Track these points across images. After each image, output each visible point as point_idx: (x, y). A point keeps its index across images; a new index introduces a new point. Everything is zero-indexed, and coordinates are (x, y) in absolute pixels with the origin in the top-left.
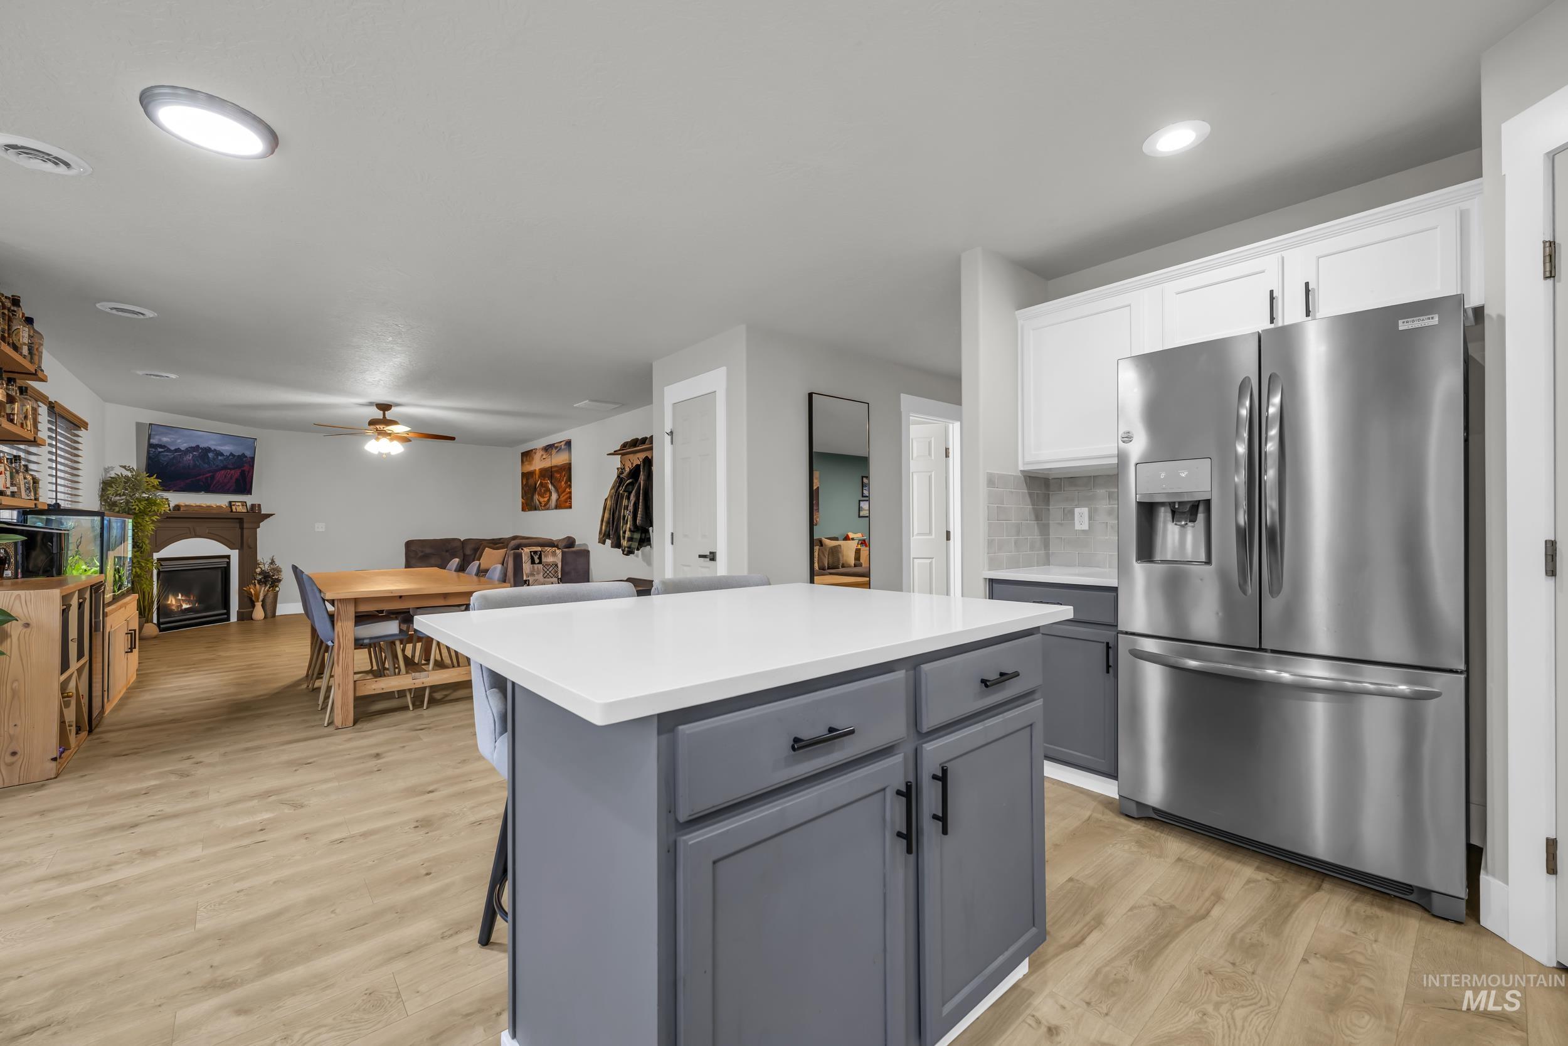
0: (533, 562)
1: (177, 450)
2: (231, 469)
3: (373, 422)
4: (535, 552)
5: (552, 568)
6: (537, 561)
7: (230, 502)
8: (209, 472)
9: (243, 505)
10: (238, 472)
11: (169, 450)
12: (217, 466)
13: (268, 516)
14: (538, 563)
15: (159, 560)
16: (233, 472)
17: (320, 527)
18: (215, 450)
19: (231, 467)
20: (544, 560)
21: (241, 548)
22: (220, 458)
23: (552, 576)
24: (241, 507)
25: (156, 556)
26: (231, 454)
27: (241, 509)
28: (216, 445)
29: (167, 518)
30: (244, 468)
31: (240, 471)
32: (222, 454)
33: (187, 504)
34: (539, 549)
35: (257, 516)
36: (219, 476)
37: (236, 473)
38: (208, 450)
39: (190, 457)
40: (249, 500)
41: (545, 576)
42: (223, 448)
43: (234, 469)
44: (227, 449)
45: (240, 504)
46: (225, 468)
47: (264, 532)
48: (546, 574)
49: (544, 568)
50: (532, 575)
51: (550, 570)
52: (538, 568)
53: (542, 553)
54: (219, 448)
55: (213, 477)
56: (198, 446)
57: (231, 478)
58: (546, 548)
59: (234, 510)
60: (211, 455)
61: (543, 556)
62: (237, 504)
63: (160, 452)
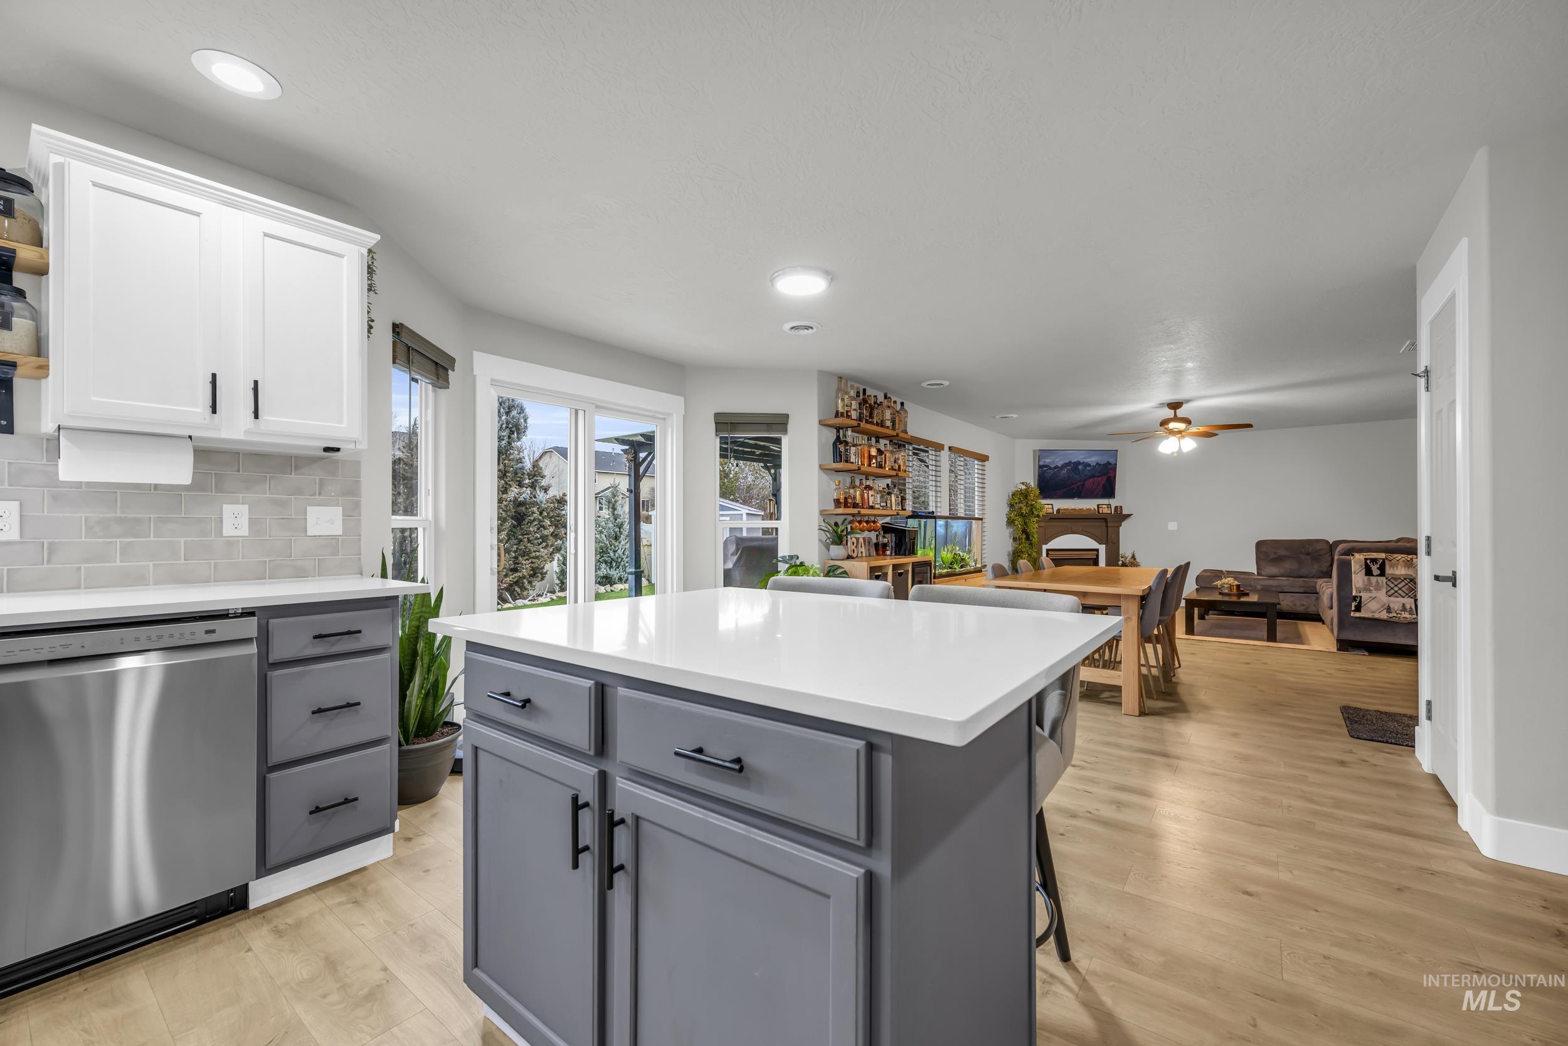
0: (1369, 572)
1: (1056, 467)
3: (1164, 423)
4: (1374, 561)
5: (1403, 584)
6: (1376, 571)
7: (1098, 505)
8: (1080, 481)
9: (1108, 507)
10: (1105, 478)
11: (1051, 468)
13: (1129, 516)
14: (1378, 576)
15: (1048, 550)
16: (1100, 479)
17: (1173, 526)
18: (1083, 462)
19: (1097, 474)
20: (1389, 571)
21: (1106, 544)
22: (1088, 468)
23: (1403, 594)
24: (1106, 509)
25: (1045, 547)
26: (1097, 464)
27: (1106, 511)
28: (1084, 458)
29: (1051, 519)
30: (1109, 475)
31: (1106, 477)
32: (1089, 465)
33: (1065, 508)
34: (1383, 555)
35: (1120, 516)
36: (1088, 483)
37: (1103, 480)
38: (1078, 463)
39: (1065, 471)
40: (1114, 503)
41: (1389, 594)
42: (1089, 460)
43: (1099, 477)
44: (1093, 460)
45: (1105, 506)
46: (1093, 476)
47: (1125, 529)
48: (1392, 591)
49: (1389, 583)
50: (1367, 590)
51: (1400, 586)
52: (1377, 582)
53: (1386, 561)
54: (1087, 460)
55: (1083, 485)
56: (1070, 462)
57: (1099, 484)
58: (1395, 556)
59: (1101, 512)
60: (1080, 467)
61: (1387, 567)
62: (1104, 506)
63: (1045, 470)
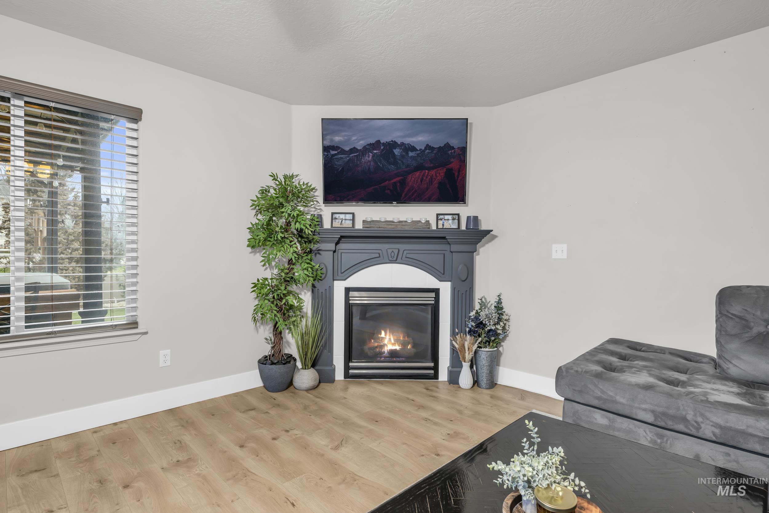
1: (353, 150)
2: (429, 169)
7: (435, 216)
8: (397, 174)
9: (455, 220)
10: (442, 172)
11: (343, 152)
12: (408, 166)
15: (347, 291)
16: (433, 172)
18: (403, 144)
19: (429, 165)
21: (453, 279)
22: (411, 154)
24: (450, 222)
25: (342, 285)
26: (428, 147)
27: (453, 224)
32: (413, 149)
35: (468, 234)
36: (413, 179)
37: (439, 175)
38: (393, 145)
39: (369, 157)
40: (463, 211)
43: (433, 168)
45: (450, 217)
46: (420, 168)
55: (403, 183)
56: (378, 142)
57: (431, 181)
60: (397, 152)
63: (333, 155)
